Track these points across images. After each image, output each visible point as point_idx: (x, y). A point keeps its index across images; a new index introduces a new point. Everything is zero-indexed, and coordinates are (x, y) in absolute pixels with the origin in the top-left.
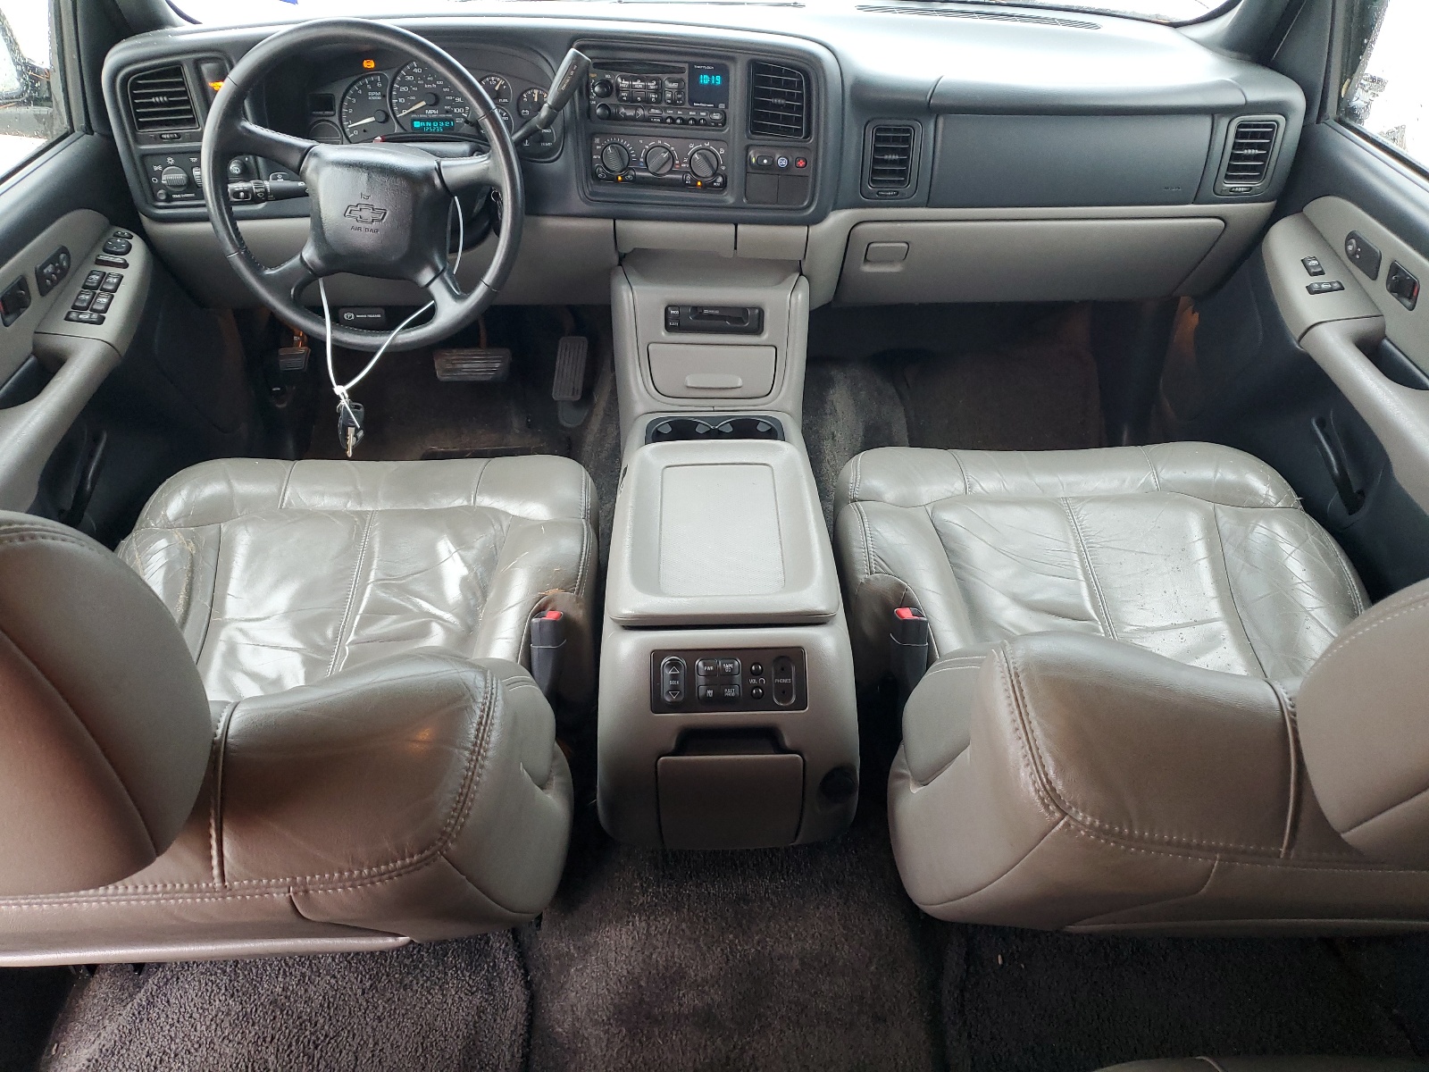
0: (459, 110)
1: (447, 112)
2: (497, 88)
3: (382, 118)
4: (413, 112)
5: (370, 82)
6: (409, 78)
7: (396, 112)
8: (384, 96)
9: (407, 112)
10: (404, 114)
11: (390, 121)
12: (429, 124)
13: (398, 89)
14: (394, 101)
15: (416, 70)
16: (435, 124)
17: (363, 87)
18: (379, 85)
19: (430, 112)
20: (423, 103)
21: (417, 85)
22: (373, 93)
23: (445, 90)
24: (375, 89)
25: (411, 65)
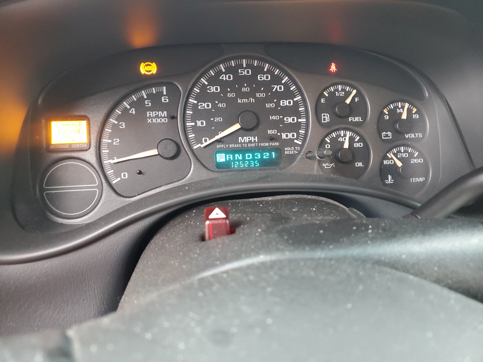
0: (290, 136)
1: (272, 139)
2: (348, 101)
3: (171, 150)
4: (219, 141)
5: (150, 96)
6: (213, 89)
7: (192, 142)
8: (173, 118)
9: (209, 142)
10: (205, 144)
11: (183, 152)
12: (240, 157)
13: (195, 106)
14: (189, 124)
15: (224, 77)
16: (249, 156)
17: (139, 104)
18: (164, 100)
19: (246, 139)
20: (237, 126)
21: (225, 99)
22: (153, 114)
23: (268, 106)
24: (157, 105)
25: (216, 69)
